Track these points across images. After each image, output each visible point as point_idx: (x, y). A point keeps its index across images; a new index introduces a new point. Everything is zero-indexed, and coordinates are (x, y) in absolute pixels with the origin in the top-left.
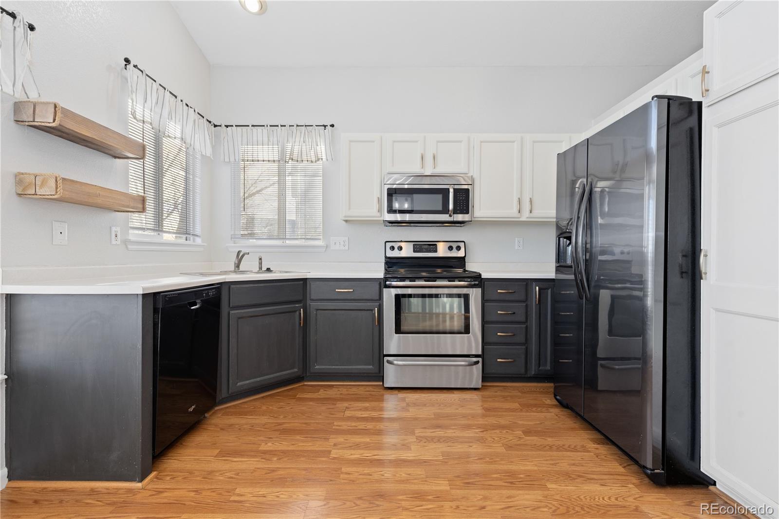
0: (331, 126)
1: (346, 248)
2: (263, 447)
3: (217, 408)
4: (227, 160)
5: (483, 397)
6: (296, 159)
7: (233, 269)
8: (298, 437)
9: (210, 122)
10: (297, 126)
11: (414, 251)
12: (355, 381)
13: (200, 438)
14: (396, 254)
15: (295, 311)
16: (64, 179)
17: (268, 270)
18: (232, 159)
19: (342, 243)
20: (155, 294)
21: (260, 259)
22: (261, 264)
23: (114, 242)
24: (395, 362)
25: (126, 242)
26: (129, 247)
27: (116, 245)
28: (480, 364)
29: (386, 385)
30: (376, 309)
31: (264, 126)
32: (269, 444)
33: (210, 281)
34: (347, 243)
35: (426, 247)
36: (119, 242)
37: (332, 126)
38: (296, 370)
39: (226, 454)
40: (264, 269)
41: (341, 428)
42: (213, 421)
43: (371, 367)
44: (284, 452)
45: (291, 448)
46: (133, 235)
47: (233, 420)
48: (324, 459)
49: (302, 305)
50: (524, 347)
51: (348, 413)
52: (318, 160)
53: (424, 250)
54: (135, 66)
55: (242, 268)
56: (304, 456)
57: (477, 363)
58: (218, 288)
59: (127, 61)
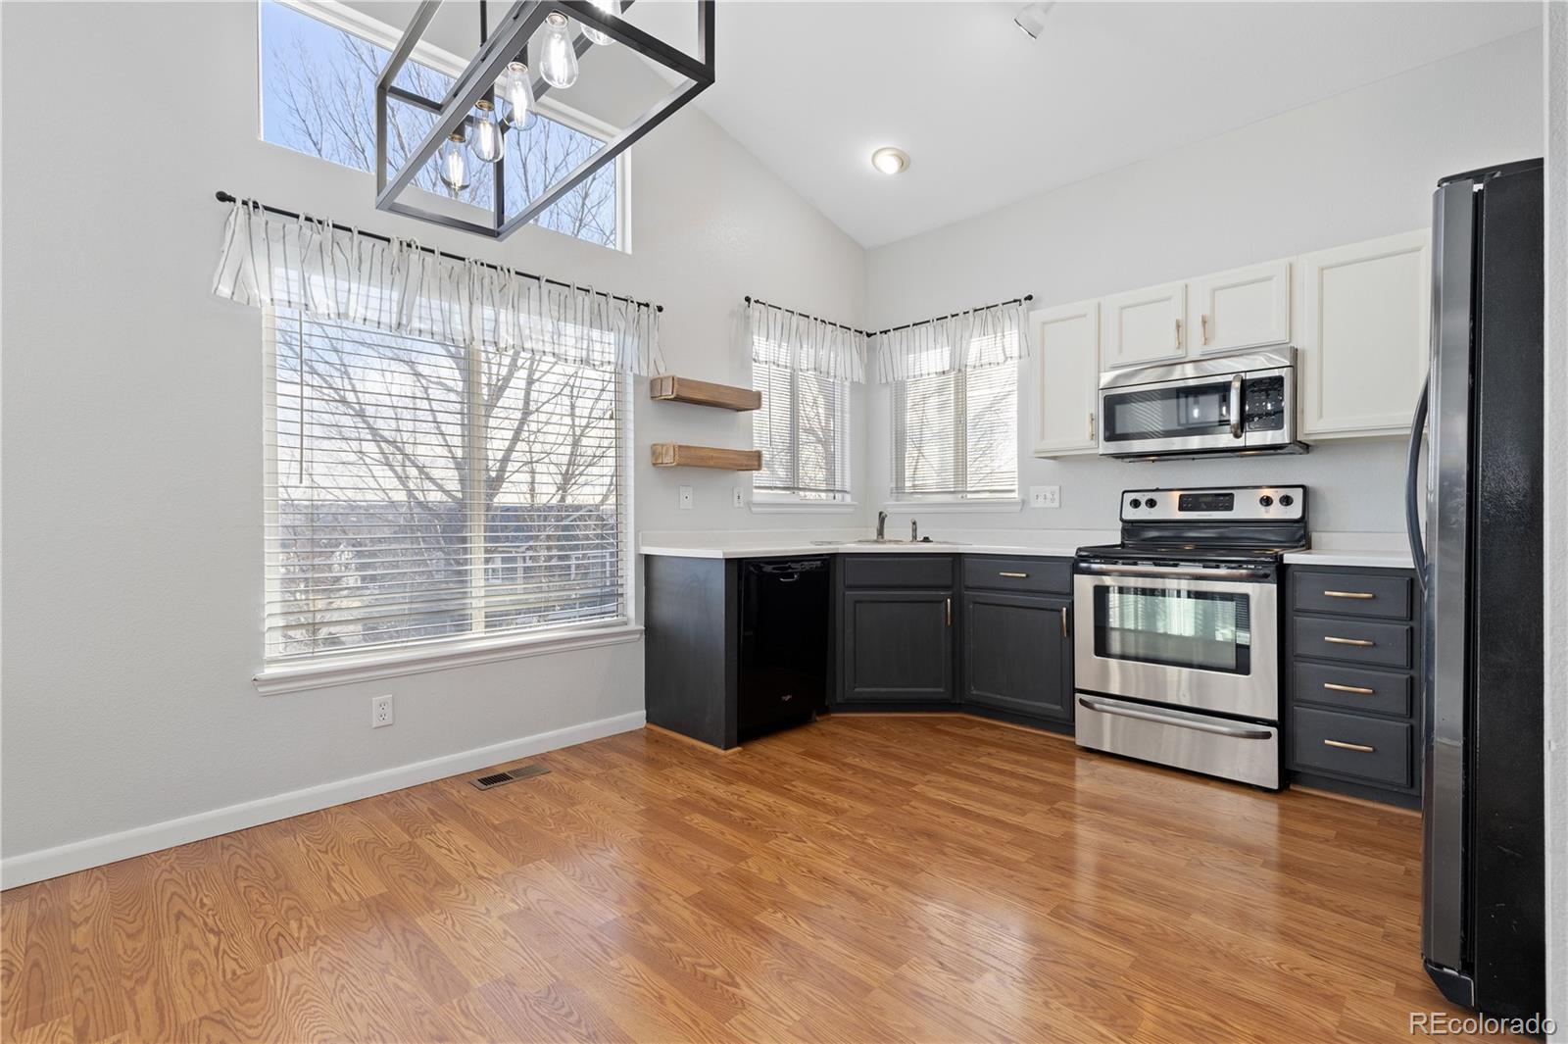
0: (1026, 299)
1: (1056, 504)
2: (849, 760)
3: (833, 715)
4: (884, 381)
5: (1282, 809)
6: (973, 364)
7: (875, 538)
8: (894, 763)
9: (861, 332)
10: (976, 310)
11: (1181, 508)
12: (1032, 726)
13: (798, 736)
14: (1143, 513)
15: (941, 602)
16: (680, 447)
17: (926, 540)
18: (890, 379)
19: (1049, 496)
20: (740, 560)
21: (914, 523)
22: (915, 530)
23: (736, 505)
24: (1097, 706)
25: (750, 504)
26: (753, 509)
27: (739, 508)
28: (1274, 740)
29: (1079, 742)
30: (1065, 609)
31: (928, 321)
32: (857, 760)
33: (819, 550)
34: (1057, 496)
35: (1210, 499)
36: (741, 505)
37: (1029, 298)
38: (941, 690)
39: (809, 754)
40: (920, 537)
41: (957, 770)
42: (820, 726)
43: (1058, 707)
44: (864, 770)
45: (878, 770)
46: (759, 495)
47: (842, 730)
48: (900, 788)
49: (950, 593)
50: (1406, 725)
51: (983, 760)
52: (1006, 358)
53: (1203, 506)
54: (757, 302)
55: (887, 536)
56: (881, 779)
57: (1267, 735)
58: (825, 560)
59: (748, 299)
